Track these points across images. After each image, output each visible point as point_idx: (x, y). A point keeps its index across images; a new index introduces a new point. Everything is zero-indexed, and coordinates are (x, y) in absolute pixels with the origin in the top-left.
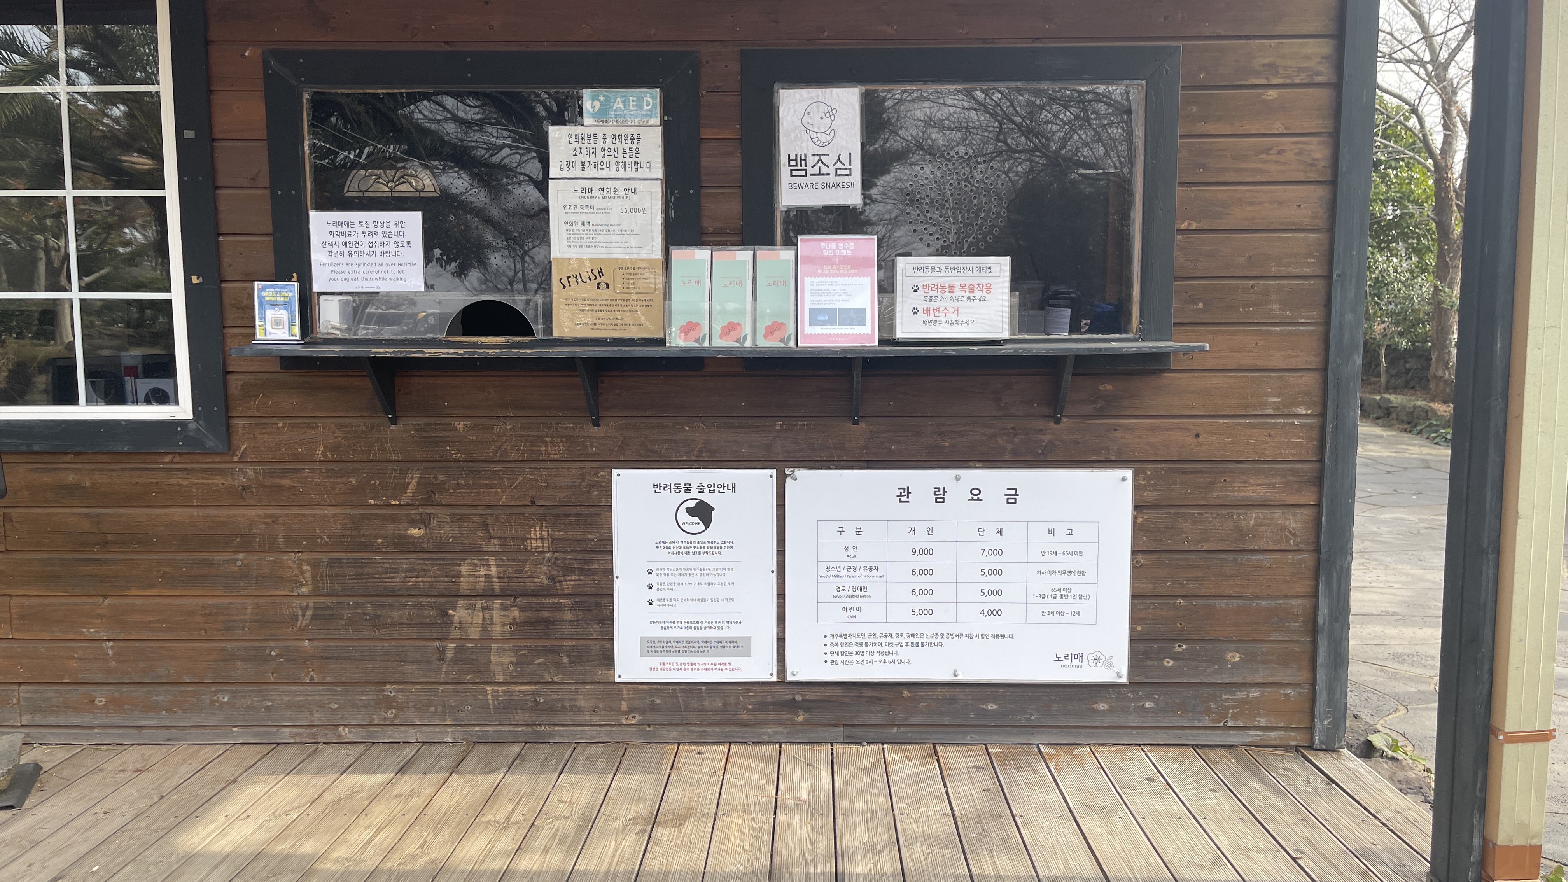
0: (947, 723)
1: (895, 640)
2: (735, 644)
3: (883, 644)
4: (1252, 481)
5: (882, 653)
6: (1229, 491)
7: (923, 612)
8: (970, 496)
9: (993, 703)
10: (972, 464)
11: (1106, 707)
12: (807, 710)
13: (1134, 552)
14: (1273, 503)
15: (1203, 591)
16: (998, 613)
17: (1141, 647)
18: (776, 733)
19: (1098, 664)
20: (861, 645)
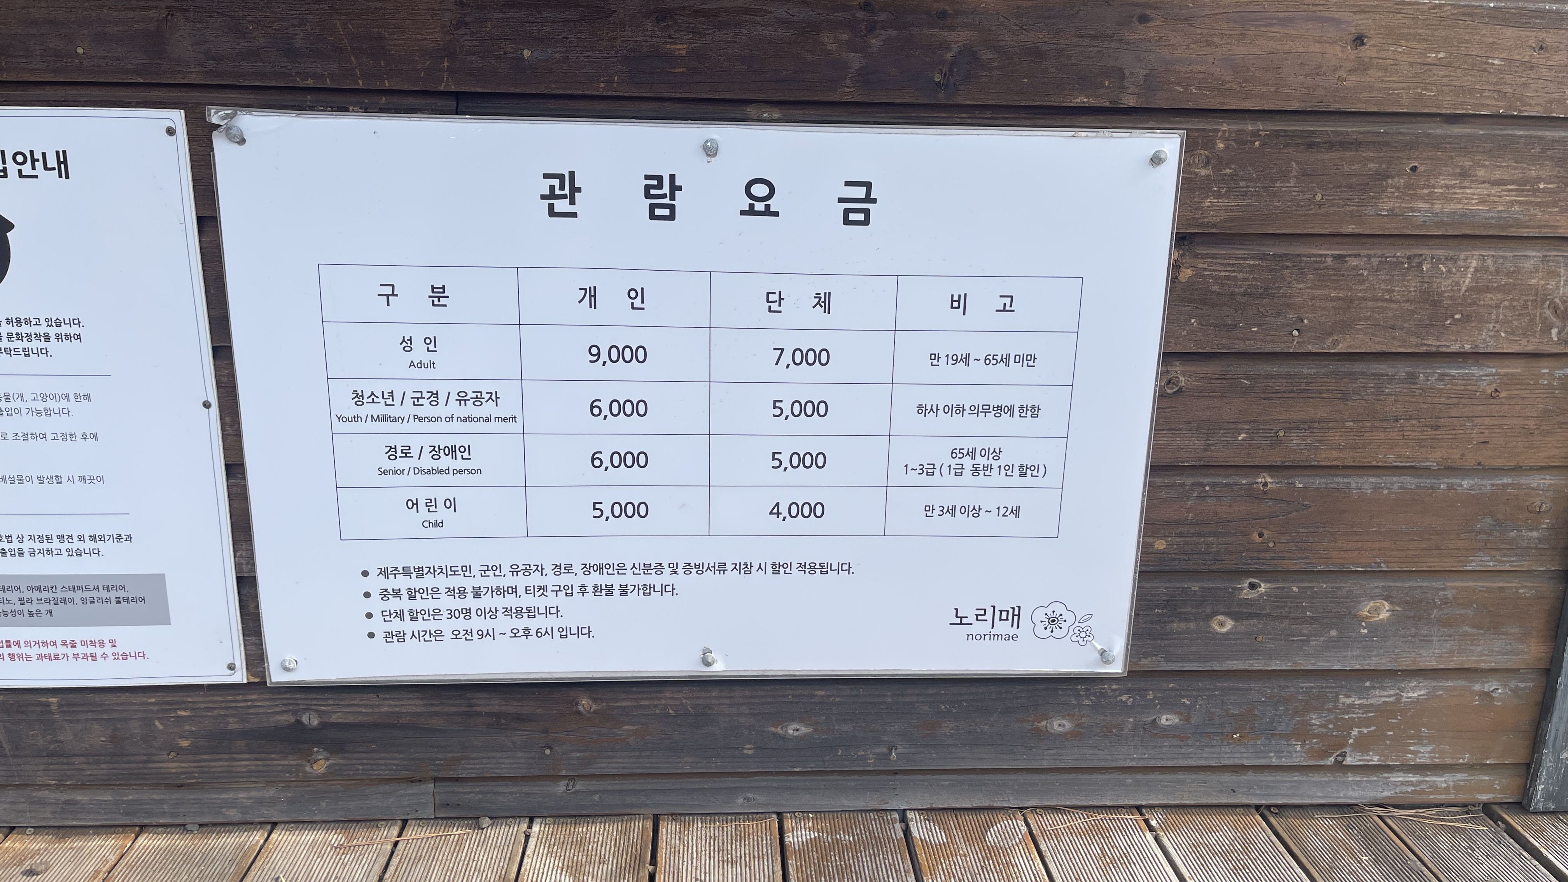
0: (687, 769)
1: (550, 580)
2: (121, 594)
3: (521, 591)
4: (1481, 173)
5: (519, 612)
6: (1422, 198)
7: (622, 510)
8: (745, 205)
9: (802, 721)
10: (750, 110)
11: (1068, 725)
12: (335, 747)
13: (1167, 357)
14: (1524, 232)
15: (1325, 456)
16: (815, 510)
17: (1161, 587)
18: (260, 802)
19: (1057, 633)
20: (462, 592)
